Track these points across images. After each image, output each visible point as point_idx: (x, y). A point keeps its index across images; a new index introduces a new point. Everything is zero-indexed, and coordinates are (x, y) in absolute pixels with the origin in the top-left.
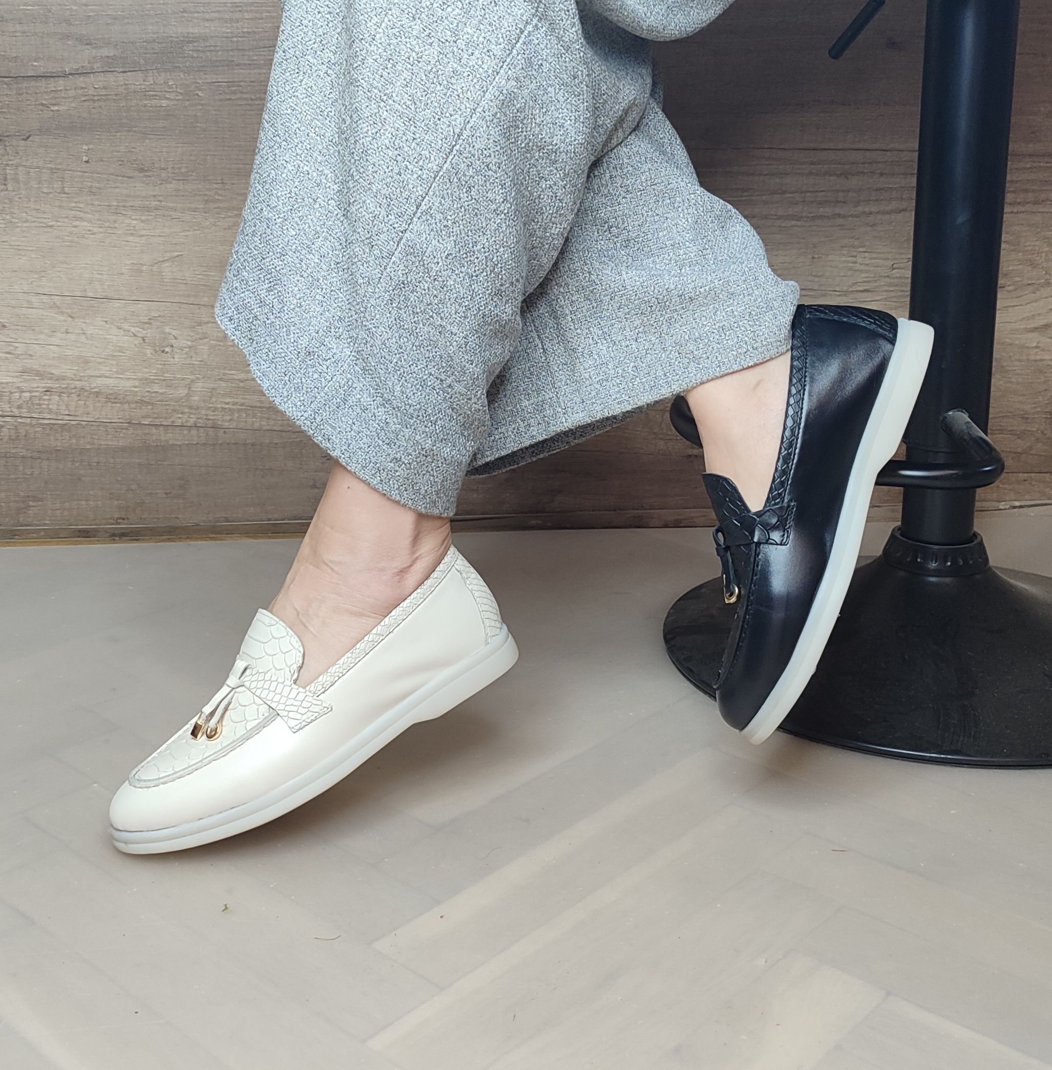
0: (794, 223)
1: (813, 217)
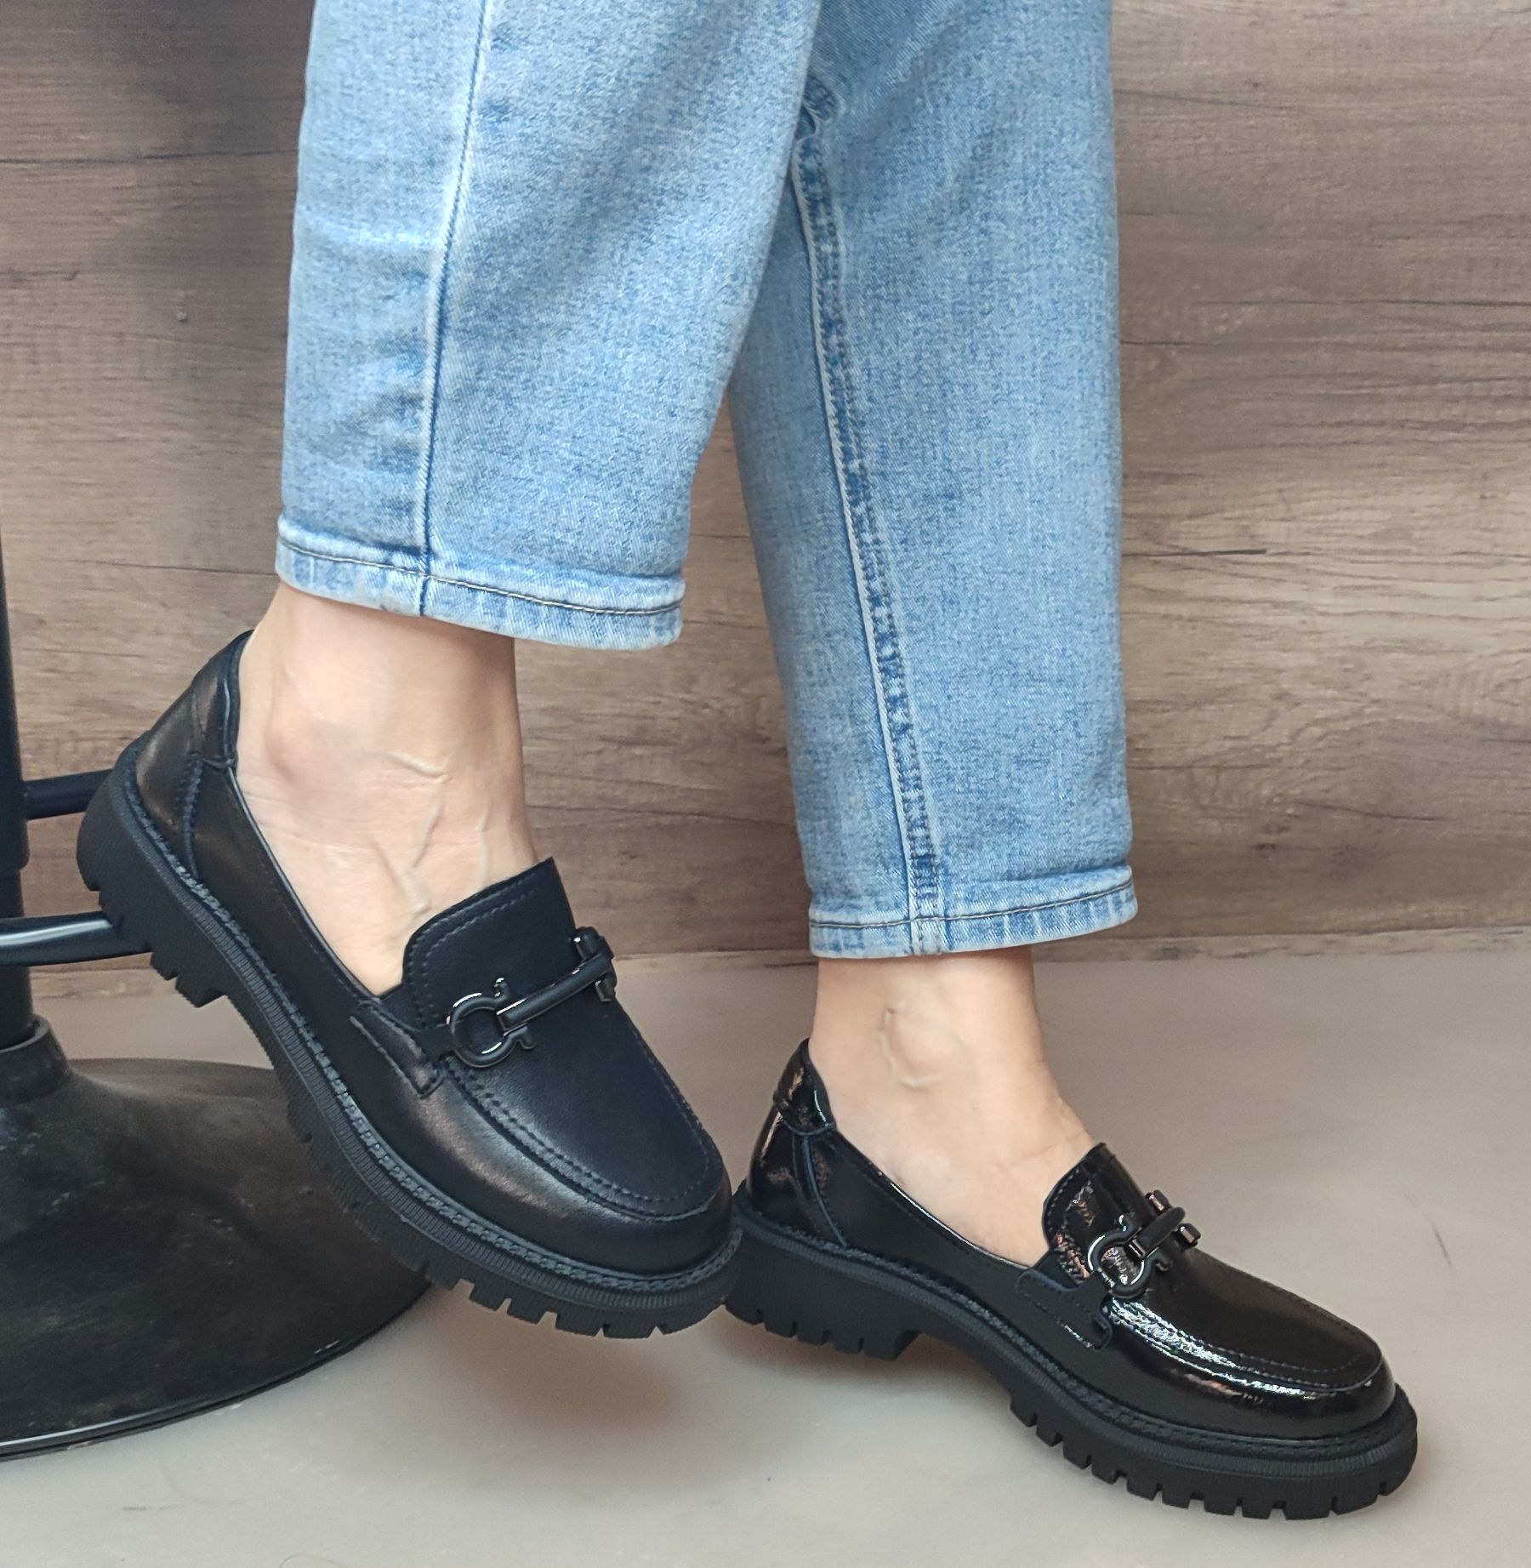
0: (1451, 435)
1: (1485, 425)
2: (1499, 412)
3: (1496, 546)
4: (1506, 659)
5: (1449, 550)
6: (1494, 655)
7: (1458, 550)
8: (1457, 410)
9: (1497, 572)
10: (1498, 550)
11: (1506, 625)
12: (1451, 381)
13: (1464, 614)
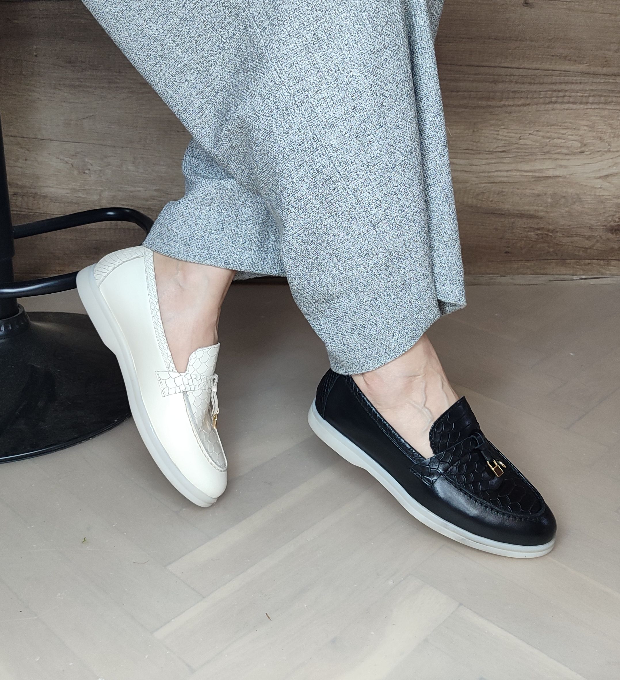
2: (480, 103)
3: (478, 147)
4: (480, 185)
5: (462, 148)
6: (476, 184)
7: (465, 148)
8: (465, 102)
9: (478, 156)
10: (479, 149)
11: (480, 174)
12: (464, 91)
13: (466, 170)
